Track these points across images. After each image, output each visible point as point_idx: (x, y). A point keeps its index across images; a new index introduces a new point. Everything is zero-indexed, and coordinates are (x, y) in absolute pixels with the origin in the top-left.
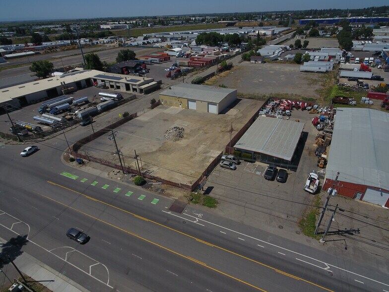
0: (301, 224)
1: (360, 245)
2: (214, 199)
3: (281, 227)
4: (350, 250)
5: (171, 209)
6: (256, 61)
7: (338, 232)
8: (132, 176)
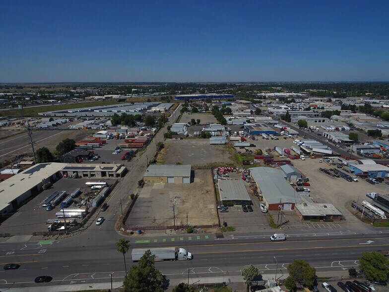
0: (270, 225)
1: (292, 225)
2: (231, 227)
3: (265, 229)
4: (290, 228)
5: (218, 237)
6: (176, 138)
7: (283, 224)
8: (182, 230)
